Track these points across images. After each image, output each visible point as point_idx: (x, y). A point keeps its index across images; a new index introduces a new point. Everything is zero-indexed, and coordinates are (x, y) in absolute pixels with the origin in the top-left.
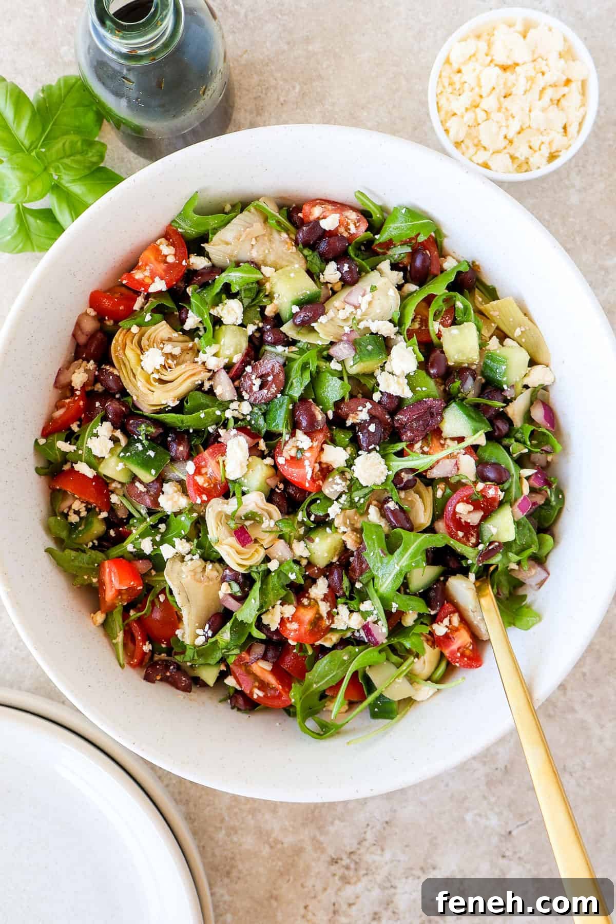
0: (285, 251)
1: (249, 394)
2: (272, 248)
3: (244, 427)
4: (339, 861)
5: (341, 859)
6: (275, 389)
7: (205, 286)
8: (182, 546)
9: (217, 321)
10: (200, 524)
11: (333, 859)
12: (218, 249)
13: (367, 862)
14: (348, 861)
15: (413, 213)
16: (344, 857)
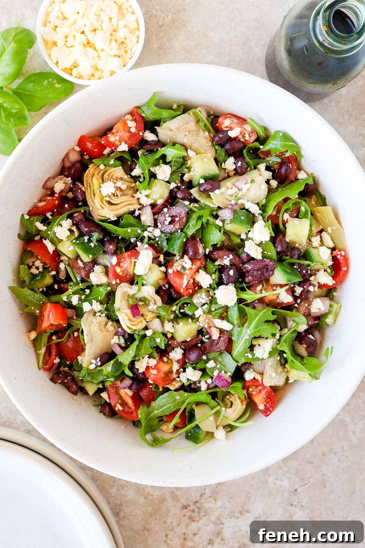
0: (204, 143)
1: (161, 225)
2: (197, 140)
3: (153, 245)
4: (188, 507)
5: (189, 506)
6: (179, 226)
7: (151, 152)
8: (97, 307)
9: (153, 176)
10: (111, 296)
11: (185, 506)
12: (164, 132)
13: (205, 508)
14: (194, 507)
15: (286, 137)
16: (191, 504)
